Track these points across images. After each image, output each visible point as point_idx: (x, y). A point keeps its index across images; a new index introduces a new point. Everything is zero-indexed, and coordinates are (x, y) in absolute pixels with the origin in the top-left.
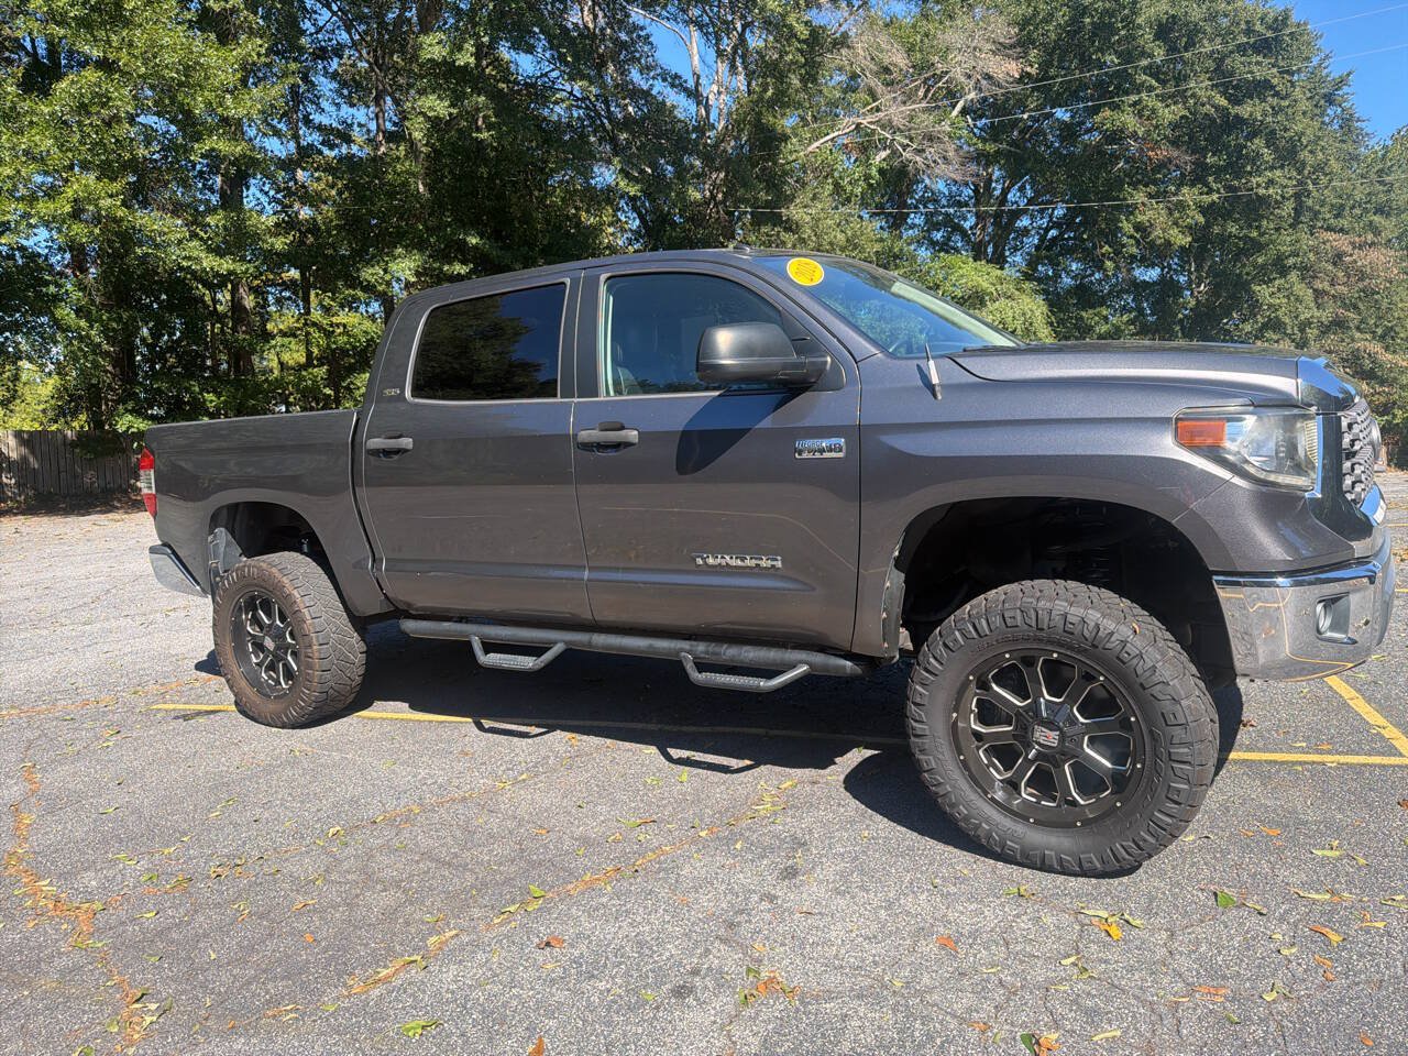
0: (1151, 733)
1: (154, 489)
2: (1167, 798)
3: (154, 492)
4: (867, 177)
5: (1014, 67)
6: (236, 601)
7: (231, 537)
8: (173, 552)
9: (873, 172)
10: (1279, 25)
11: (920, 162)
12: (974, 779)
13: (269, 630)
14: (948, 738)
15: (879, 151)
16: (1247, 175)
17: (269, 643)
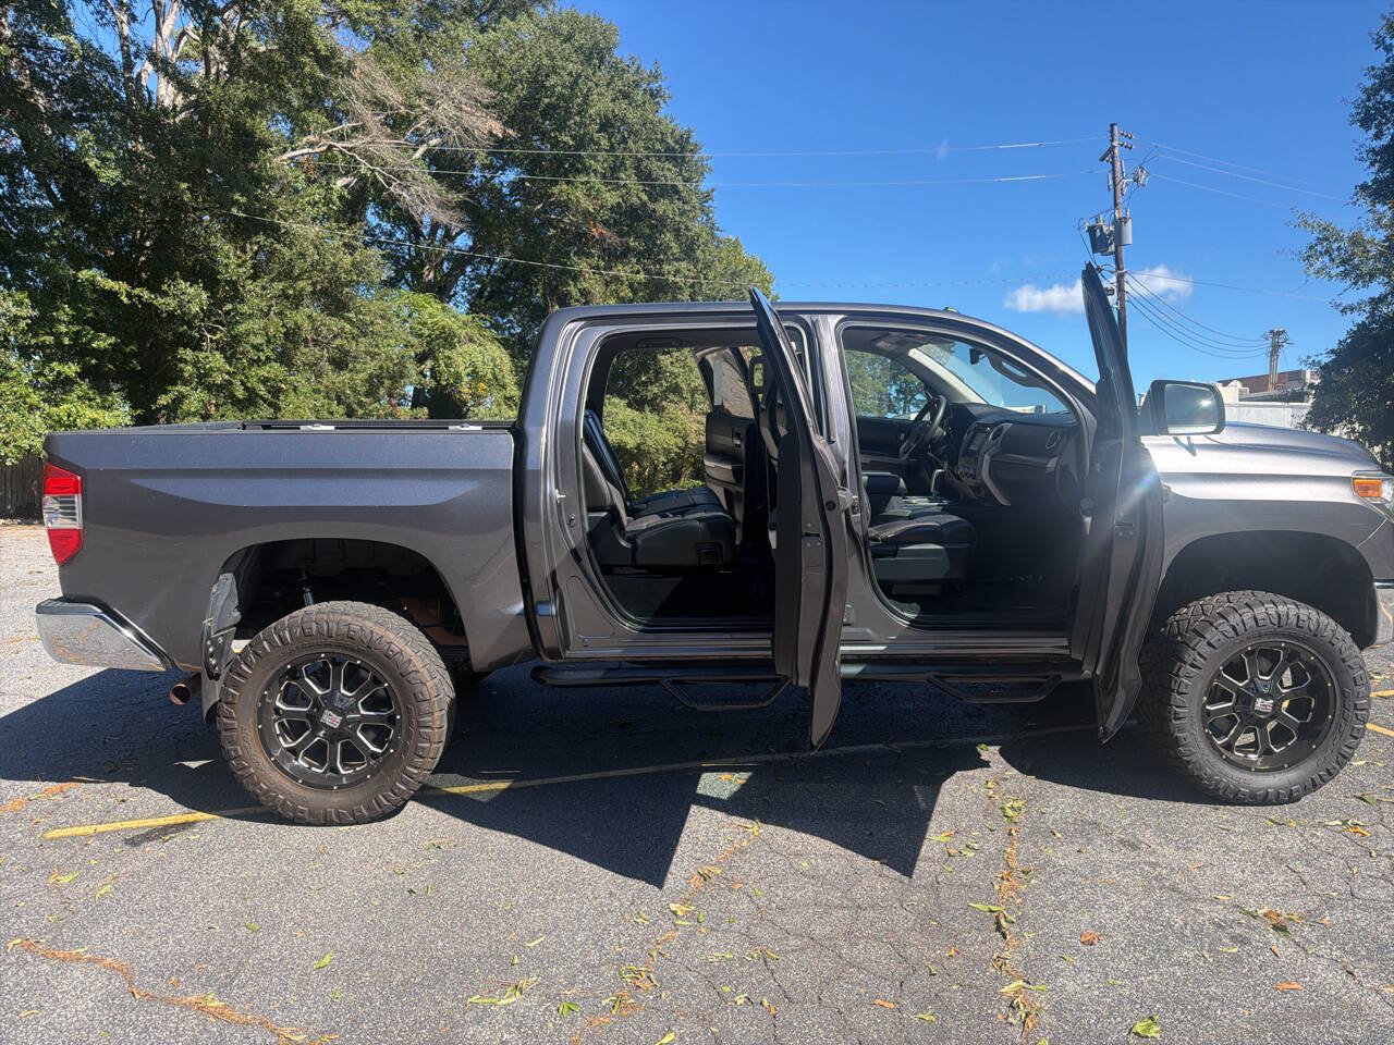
0: (1343, 692)
1: (79, 517)
2: (1351, 735)
3: (78, 524)
4: (328, 202)
5: (497, 128)
6: (277, 669)
7: (234, 586)
8: (106, 609)
9: (335, 198)
10: (683, 141)
11: (408, 198)
12: (1213, 744)
13: (329, 702)
14: (1199, 717)
15: (341, 176)
16: (660, 262)
17: (331, 719)
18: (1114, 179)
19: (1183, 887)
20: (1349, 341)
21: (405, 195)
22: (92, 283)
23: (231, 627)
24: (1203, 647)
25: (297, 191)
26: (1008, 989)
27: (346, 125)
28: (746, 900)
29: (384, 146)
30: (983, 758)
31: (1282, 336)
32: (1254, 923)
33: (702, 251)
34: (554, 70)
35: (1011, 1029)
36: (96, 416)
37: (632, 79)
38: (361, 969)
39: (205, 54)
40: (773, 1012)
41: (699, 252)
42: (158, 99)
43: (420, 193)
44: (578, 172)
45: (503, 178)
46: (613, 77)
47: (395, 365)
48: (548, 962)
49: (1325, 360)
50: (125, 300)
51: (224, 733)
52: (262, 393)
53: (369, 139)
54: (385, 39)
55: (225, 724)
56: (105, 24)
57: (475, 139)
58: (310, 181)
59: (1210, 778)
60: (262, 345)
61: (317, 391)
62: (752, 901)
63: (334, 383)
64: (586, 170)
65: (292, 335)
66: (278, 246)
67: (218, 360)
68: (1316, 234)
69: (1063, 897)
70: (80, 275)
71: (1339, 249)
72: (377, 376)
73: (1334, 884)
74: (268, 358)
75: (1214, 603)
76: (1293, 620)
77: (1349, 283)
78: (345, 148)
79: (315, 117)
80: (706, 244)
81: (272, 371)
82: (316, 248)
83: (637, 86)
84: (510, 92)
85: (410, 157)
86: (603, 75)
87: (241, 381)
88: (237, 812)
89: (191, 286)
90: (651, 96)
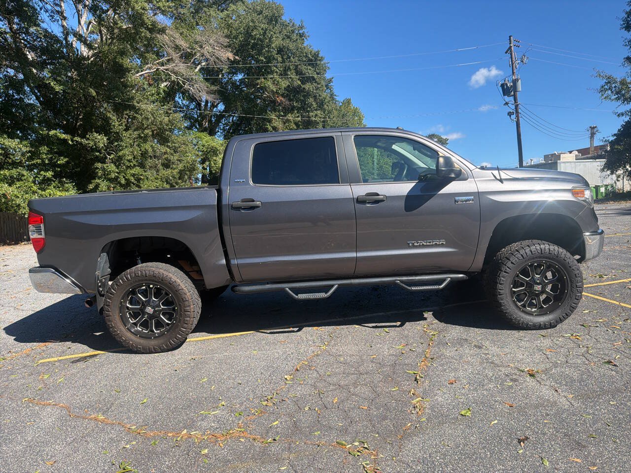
0: (571, 280)
1: (43, 233)
2: (575, 298)
3: (43, 236)
4: (158, 94)
5: (231, 56)
6: (126, 290)
7: (107, 258)
8: (57, 270)
9: (161, 91)
10: (316, 55)
11: (193, 90)
12: (517, 305)
13: (148, 303)
14: (510, 294)
15: (163, 82)
16: (308, 112)
17: (149, 310)
18: (512, 61)
19: (496, 362)
20: (622, 129)
21: (191, 89)
22: (56, 136)
23: (108, 275)
24: (509, 264)
25: (144, 89)
26: (414, 401)
27: (164, 59)
28: (315, 373)
29: (182, 67)
30: (425, 316)
31: (596, 129)
32: (522, 374)
33: (327, 106)
34: (255, 27)
35: (412, 415)
36: (61, 194)
37: (291, 29)
38: (159, 404)
39: (100, 32)
40: (319, 412)
41: (325, 106)
42: (81, 52)
43: (198, 87)
44: (268, 73)
45: (236, 78)
46: (282, 29)
47: (191, 165)
48: (233, 399)
49: (612, 138)
50: (70, 142)
51: (107, 318)
52: (132, 181)
53: (174, 65)
54: (179, 18)
55: (107, 314)
56: (54, 21)
57: (221, 62)
58: (150, 85)
59: (515, 319)
60: (131, 159)
61: (157, 179)
62: (318, 373)
63: (164, 175)
64: (272, 72)
65: (144, 154)
66: (136, 115)
67: (112, 167)
68: (605, 81)
69: (445, 368)
70: (50, 133)
71: (615, 87)
72: (183, 170)
73: (560, 358)
74: (134, 165)
75: (515, 246)
76: (547, 251)
77: (621, 102)
78: (164, 69)
79: (151, 56)
80: (328, 102)
81: (137, 171)
82: (152, 115)
83: (293, 32)
84: (236, 39)
85: (193, 71)
86: (277, 28)
87: (123, 176)
88: (115, 350)
89: (99, 135)
90: (300, 36)
